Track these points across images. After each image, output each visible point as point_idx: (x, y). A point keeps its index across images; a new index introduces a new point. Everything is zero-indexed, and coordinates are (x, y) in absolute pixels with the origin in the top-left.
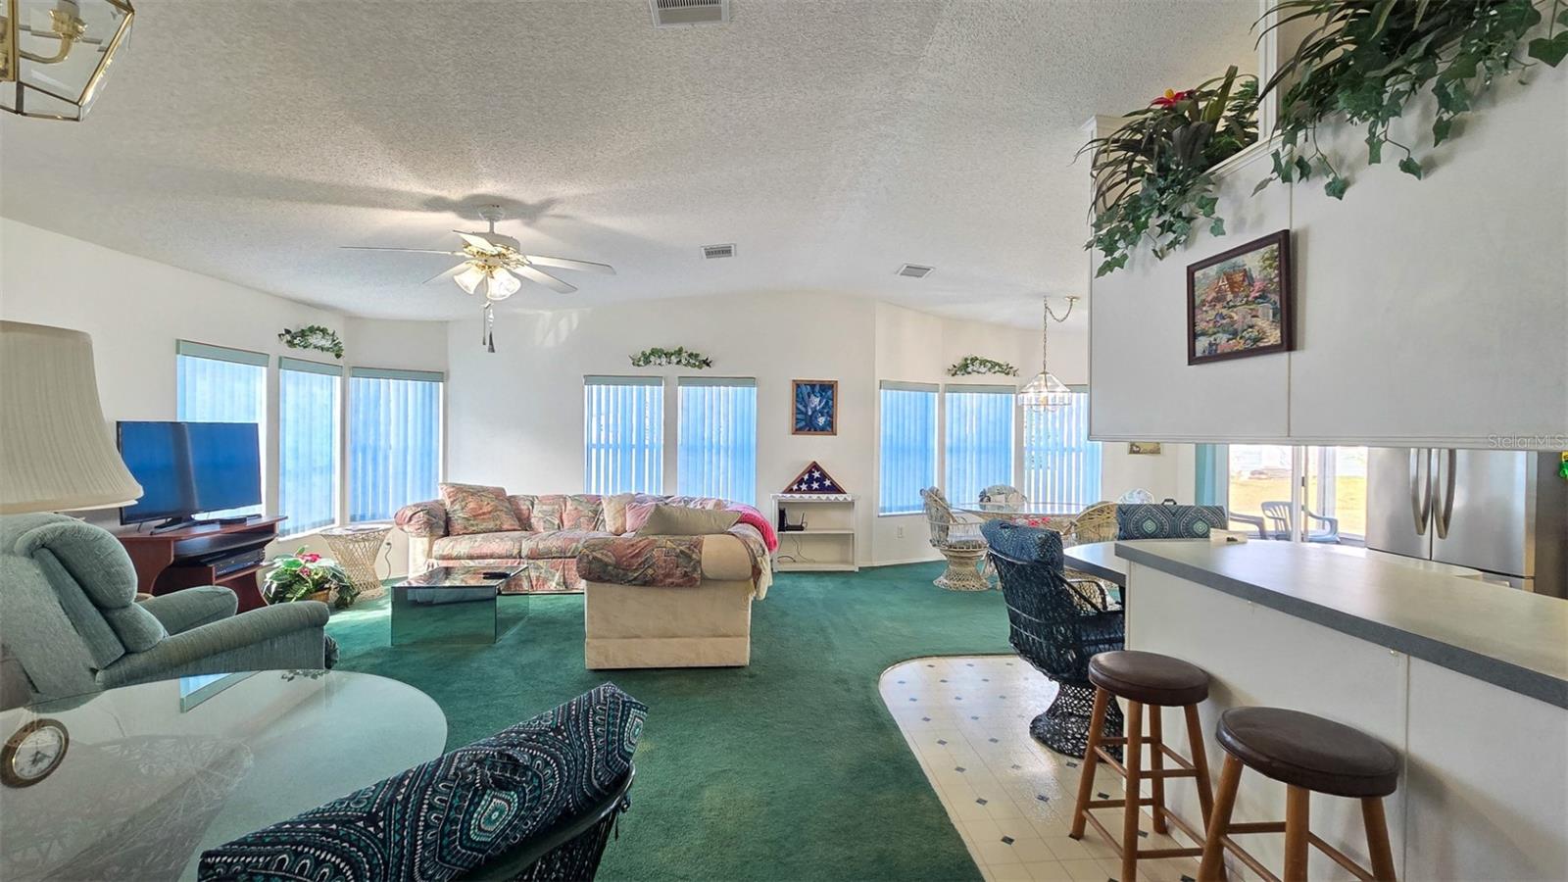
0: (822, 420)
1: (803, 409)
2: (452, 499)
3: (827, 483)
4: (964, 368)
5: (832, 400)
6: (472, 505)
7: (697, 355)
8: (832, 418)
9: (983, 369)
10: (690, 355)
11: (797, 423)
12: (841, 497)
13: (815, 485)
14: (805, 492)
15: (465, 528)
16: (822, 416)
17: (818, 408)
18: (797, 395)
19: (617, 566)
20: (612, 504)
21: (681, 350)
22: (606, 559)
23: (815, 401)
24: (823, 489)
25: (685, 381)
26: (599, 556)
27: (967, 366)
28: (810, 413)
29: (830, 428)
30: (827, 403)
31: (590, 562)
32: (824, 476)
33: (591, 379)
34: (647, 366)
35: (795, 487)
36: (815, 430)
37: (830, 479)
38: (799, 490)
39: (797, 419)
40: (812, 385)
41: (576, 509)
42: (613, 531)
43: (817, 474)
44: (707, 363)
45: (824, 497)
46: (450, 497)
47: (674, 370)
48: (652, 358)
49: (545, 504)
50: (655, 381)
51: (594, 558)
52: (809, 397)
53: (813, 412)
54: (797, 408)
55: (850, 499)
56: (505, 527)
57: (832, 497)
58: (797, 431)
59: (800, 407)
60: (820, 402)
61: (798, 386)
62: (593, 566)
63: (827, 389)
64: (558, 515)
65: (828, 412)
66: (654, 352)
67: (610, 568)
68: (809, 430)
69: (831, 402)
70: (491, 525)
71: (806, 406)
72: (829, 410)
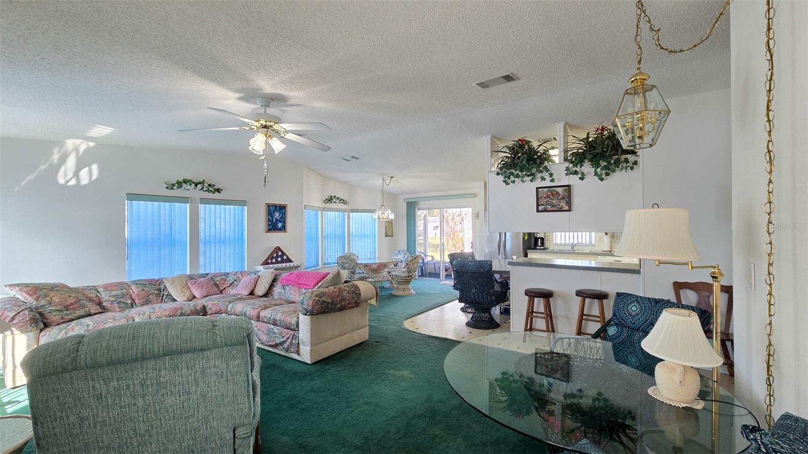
0: (280, 225)
1: (271, 219)
2: (35, 297)
3: (285, 257)
4: (330, 200)
5: (285, 214)
6: (56, 299)
7: (214, 186)
8: (285, 223)
9: (338, 201)
10: (210, 185)
11: (268, 227)
12: (292, 264)
13: (279, 259)
14: (274, 263)
15: (62, 318)
16: (280, 222)
17: (278, 218)
18: (268, 211)
19: (333, 303)
20: (176, 283)
21: (204, 181)
22: (328, 301)
23: (277, 215)
24: (283, 261)
25: (204, 201)
26: (324, 299)
27: (332, 199)
28: (274, 221)
29: (284, 229)
30: (282, 216)
31: (322, 304)
32: (283, 254)
33: (132, 197)
34: (179, 189)
35: (270, 261)
36: (277, 230)
37: (286, 255)
38: (272, 263)
39: (268, 224)
40: (275, 206)
41: (143, 290)
42: (186, 299)
43: (280, 253)
44: (219, 191)
45: (284, 265)
46: (31, 295)
47: (196, 193)
48: (184, 185)
49: (112, 290)
50: (184, 200)
51: (323, 301)
52: (274, 213)
53: (276, 221)
54: (268, 219)
55: (296, 265)
56: (93, 312)
57: (288, 264)
58: (269, 230)
59: (270, 218)
60: (279, 215)
61: (269, 206)
62: (323, 305)
63: (282, 208)
64: (128, 296)
65: (283, 221)
66: (185, 181)
67: (330, 305)
68: (274, 230)
69: (284, 216)
70: (81, 312)
71: (272, 218)
72: (283, 220)
